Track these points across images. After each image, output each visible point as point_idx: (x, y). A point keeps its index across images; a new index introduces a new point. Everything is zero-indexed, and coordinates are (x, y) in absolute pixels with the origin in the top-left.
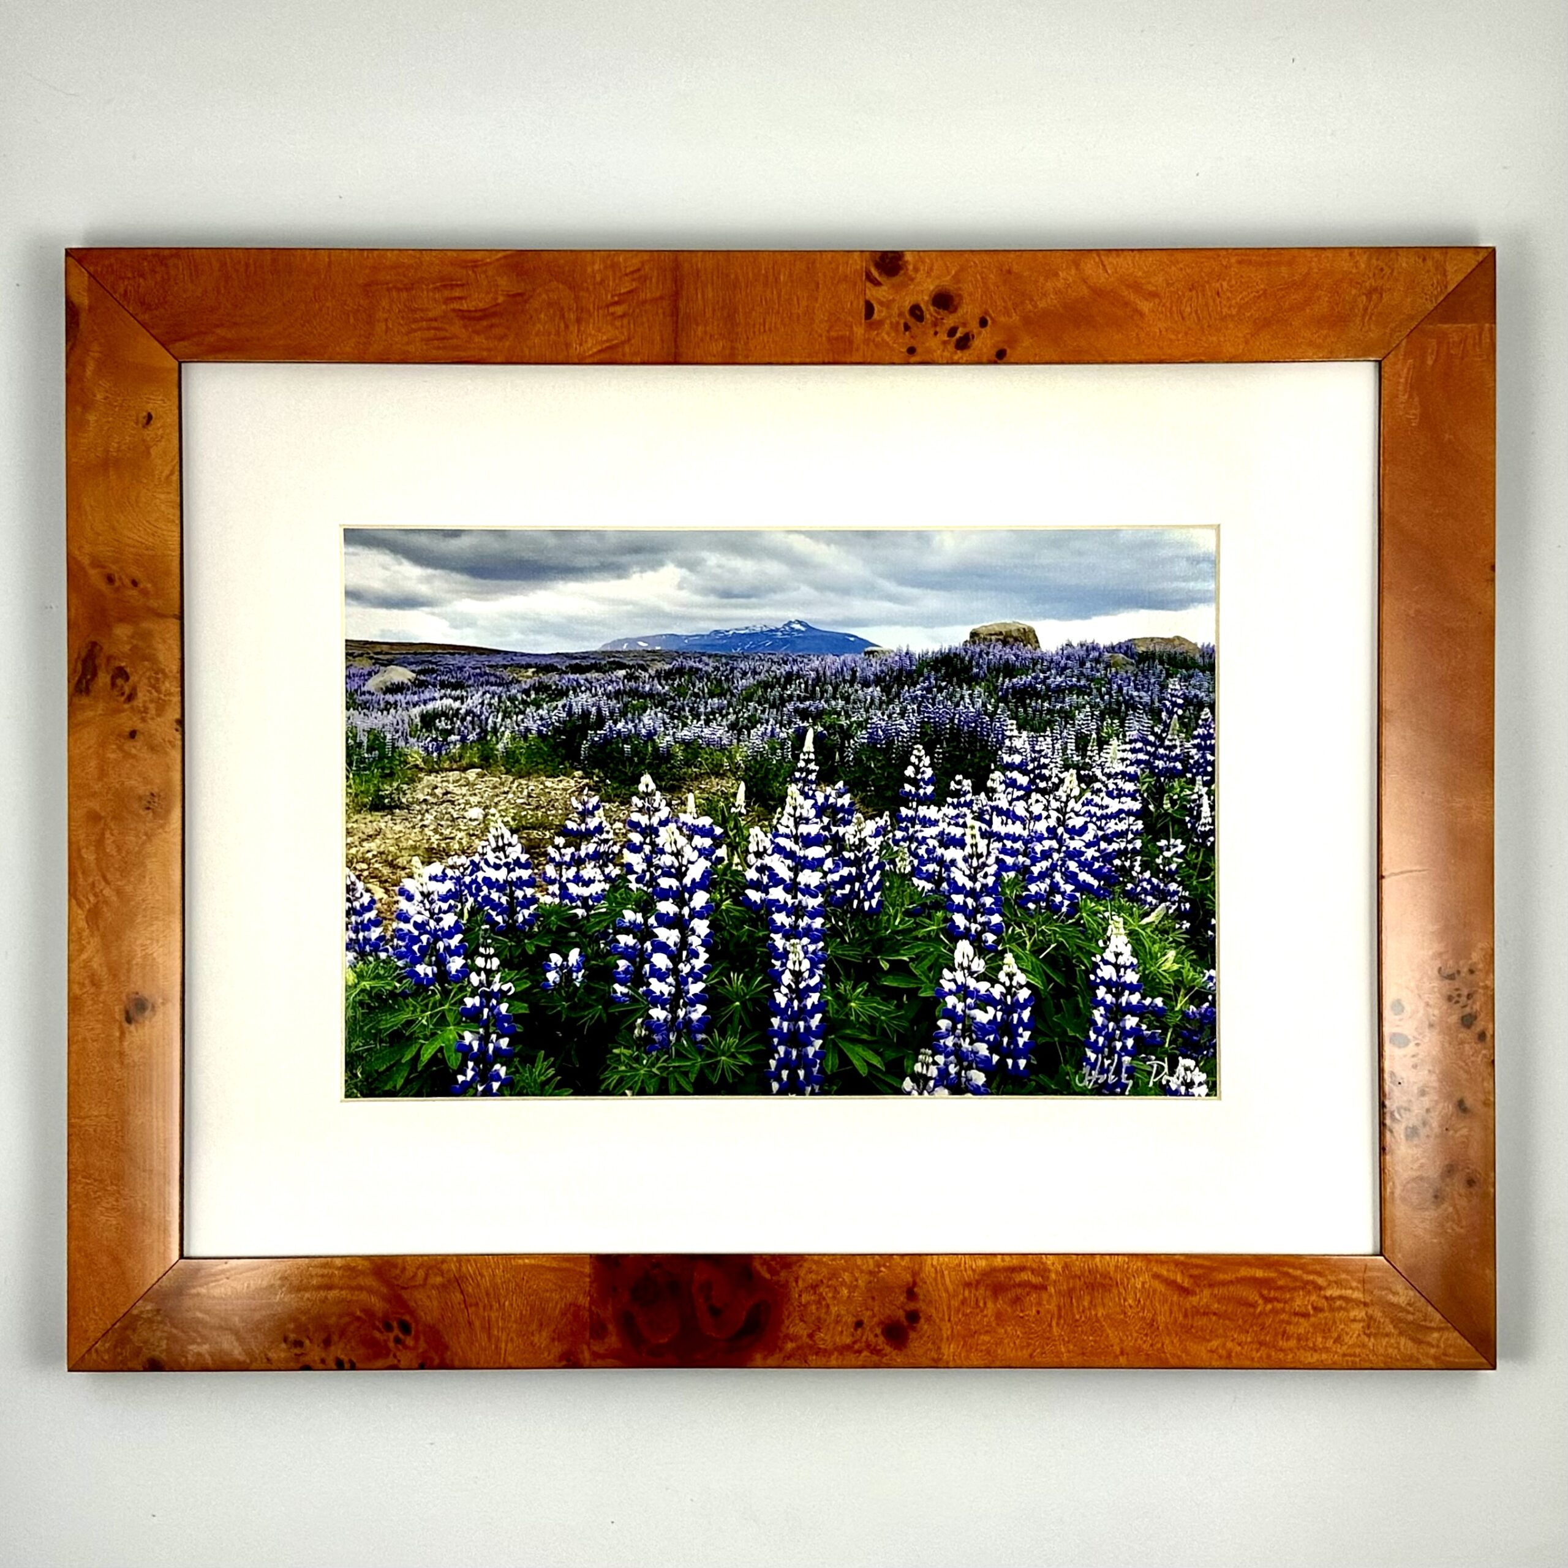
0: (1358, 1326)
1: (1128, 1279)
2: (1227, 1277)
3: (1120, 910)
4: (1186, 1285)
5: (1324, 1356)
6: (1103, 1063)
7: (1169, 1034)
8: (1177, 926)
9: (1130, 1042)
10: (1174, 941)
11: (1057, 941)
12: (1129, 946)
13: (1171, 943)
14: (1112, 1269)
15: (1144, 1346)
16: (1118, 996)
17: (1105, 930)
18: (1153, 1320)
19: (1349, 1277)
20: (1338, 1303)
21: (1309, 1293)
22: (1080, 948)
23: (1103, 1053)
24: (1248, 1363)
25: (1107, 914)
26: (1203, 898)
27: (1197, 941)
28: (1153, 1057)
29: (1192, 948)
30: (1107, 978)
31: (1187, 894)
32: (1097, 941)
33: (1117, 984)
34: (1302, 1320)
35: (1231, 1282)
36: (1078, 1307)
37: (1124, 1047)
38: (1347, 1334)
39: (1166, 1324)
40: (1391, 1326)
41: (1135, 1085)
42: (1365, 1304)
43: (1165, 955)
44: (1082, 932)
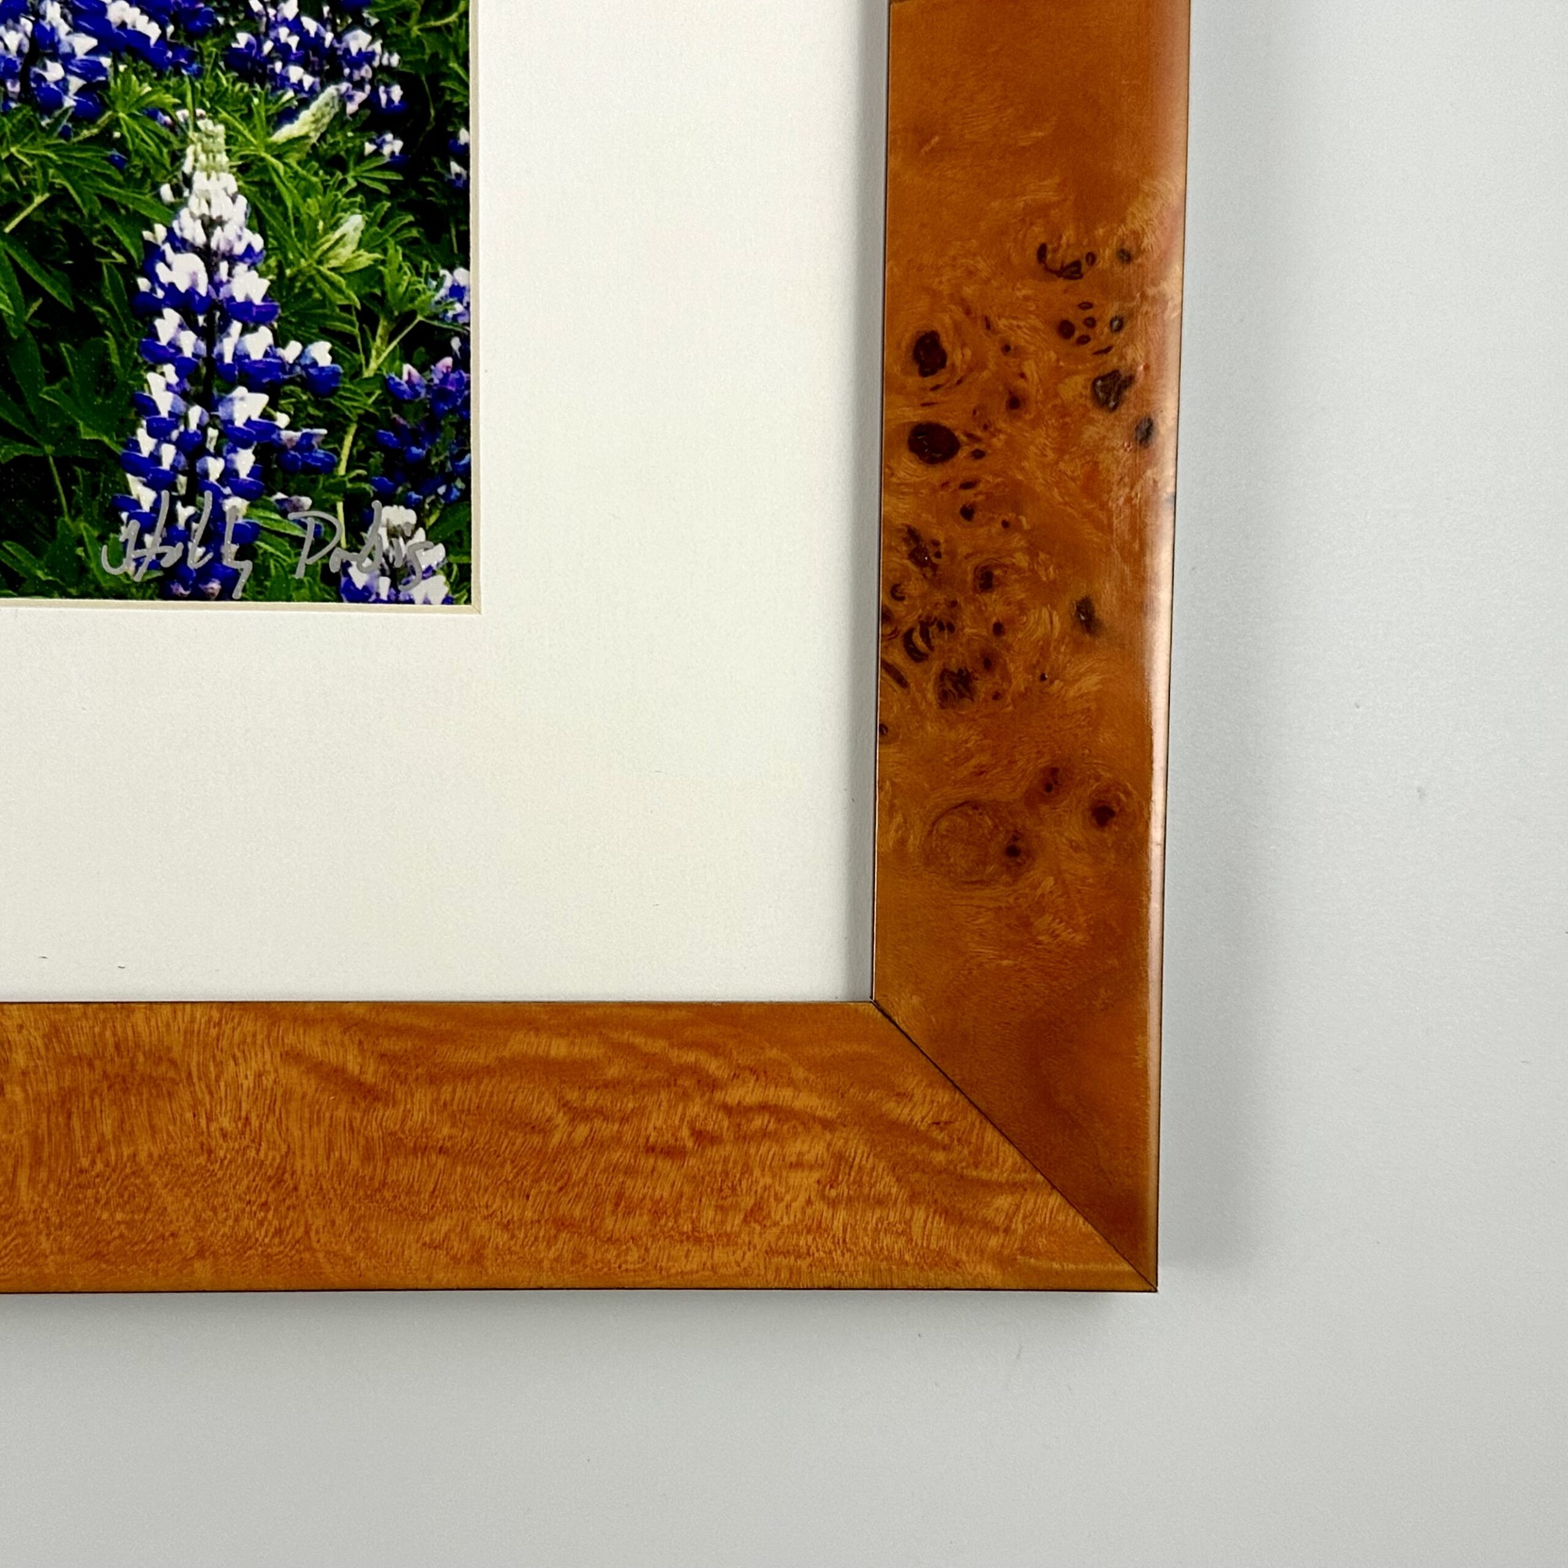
0: (806, 1181)
1: (219, 1065)
2: (479, 1057)
3: (216, 102)
4: (369, 1078)
5: (720, 1255)
6: (172, 515)
7: (348, 440)
8: (369, 148)
9: (245, 461)
10: (361, 188)
11: (51, 187)
12: (242, 201)
13: (352, 193)
14: (176, 1042)
15: (260, 1235)
16: (210, 335)
17: (177, 157)
18: (281, 1170)
19: (785, 1056)
20: (758, 1122)
21: (685, 1096)
22: (110, 205)
23: (172, 487)
24: (525, 1275)
25: (181, 114)
26: (437, 70)
27: (422, 189)
28: (307, 501)
29: (406, 207)
30: (182, 287)
31: (395, 60)
32: (156, 187)
33: (208, 305)
34: (665, 1165)
35: (488, 1071)
36: (87, 1137)
37: (229, 474)
38: (778, 1199)
39: (318, 1177)
40: (889, 1179)
41: (260, 573)
42: (827, 1125)
43: (336, 226)
44: (119, 164)
